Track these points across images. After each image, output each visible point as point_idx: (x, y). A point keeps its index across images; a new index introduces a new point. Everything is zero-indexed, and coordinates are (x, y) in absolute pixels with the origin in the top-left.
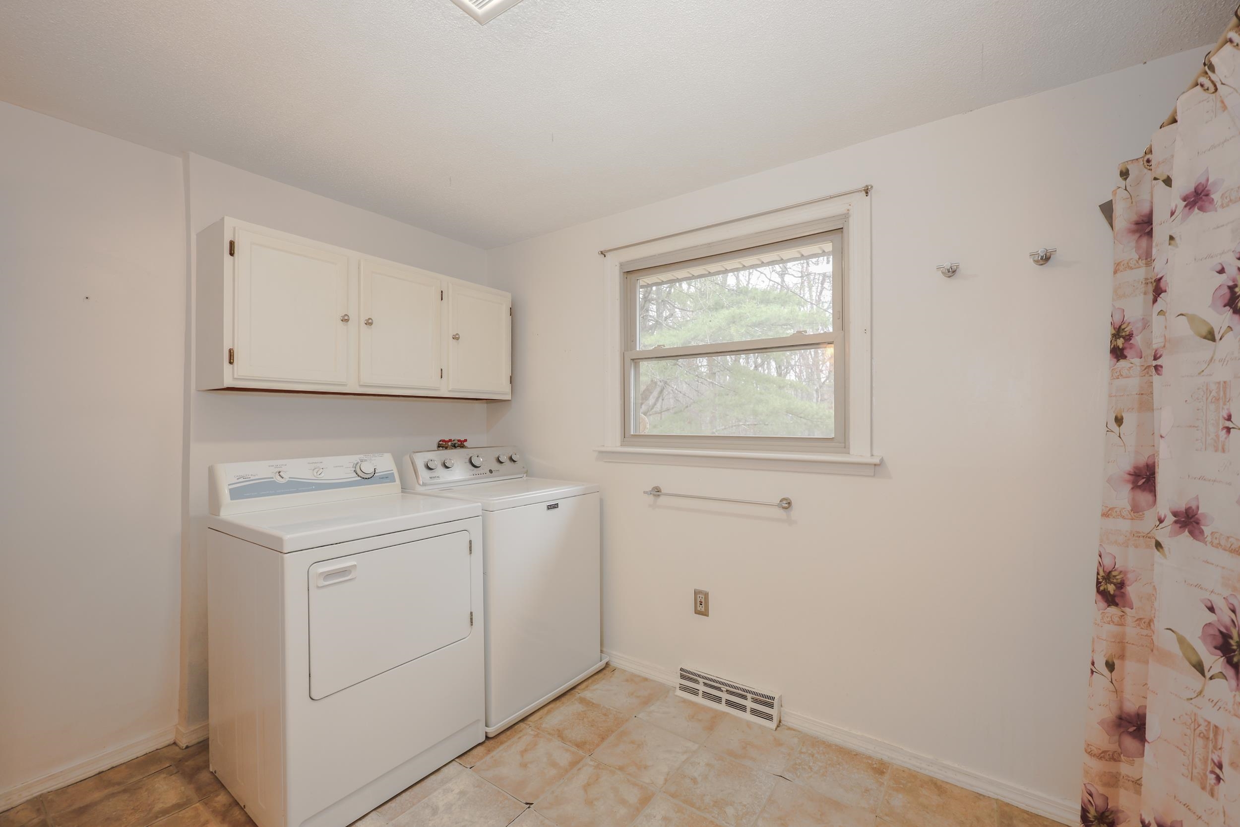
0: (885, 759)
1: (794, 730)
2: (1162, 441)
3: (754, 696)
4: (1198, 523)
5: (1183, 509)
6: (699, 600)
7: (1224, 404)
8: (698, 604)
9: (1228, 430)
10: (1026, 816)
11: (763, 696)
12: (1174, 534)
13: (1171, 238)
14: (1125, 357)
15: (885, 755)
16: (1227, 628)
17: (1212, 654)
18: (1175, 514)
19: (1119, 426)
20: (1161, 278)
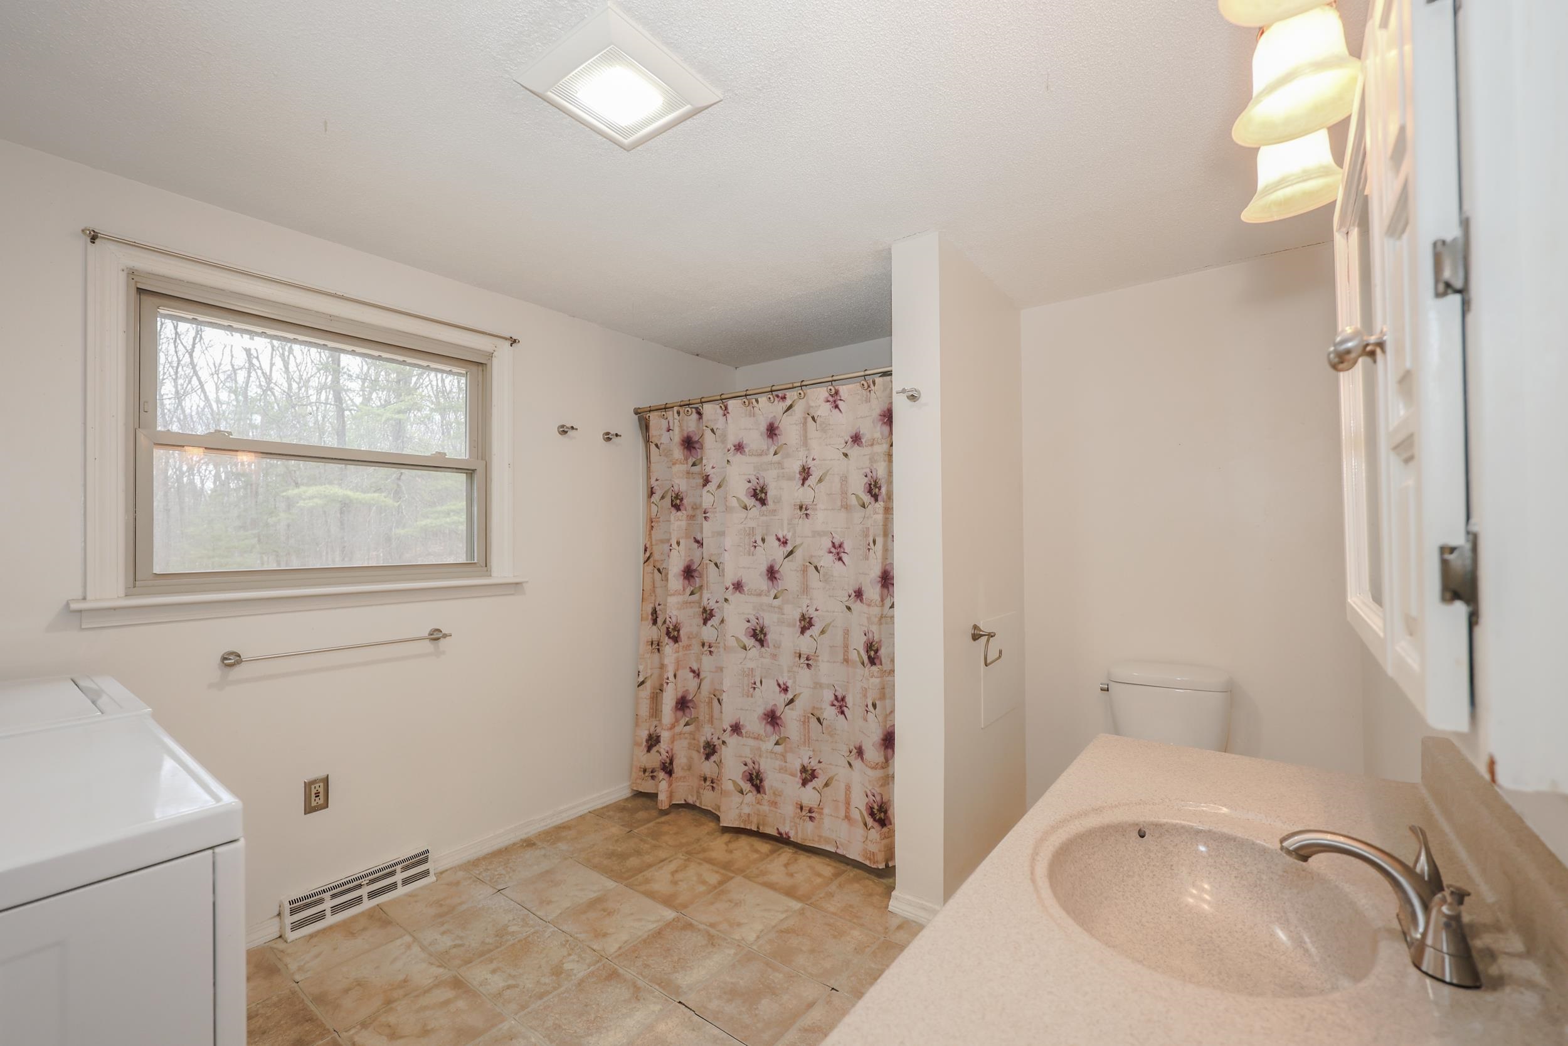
0: (524, 836)
1: (447, 870)
2: (726, 553)
3: (403, 864)
4: (742, 587)
5: (736, 582)
6: (314, 791)
7: (753, 536)
8: (313, 796)
9: (755, 547)
10: (606, 809)
11: (408, 859)
12: (733, 593)
13: (728, 461)
14: (680, 510)
15: (522, 834)
16: (755, 627)
17: (749, 639)
18: (733, 585)
19: (678, 546)
20: (709, 475)
